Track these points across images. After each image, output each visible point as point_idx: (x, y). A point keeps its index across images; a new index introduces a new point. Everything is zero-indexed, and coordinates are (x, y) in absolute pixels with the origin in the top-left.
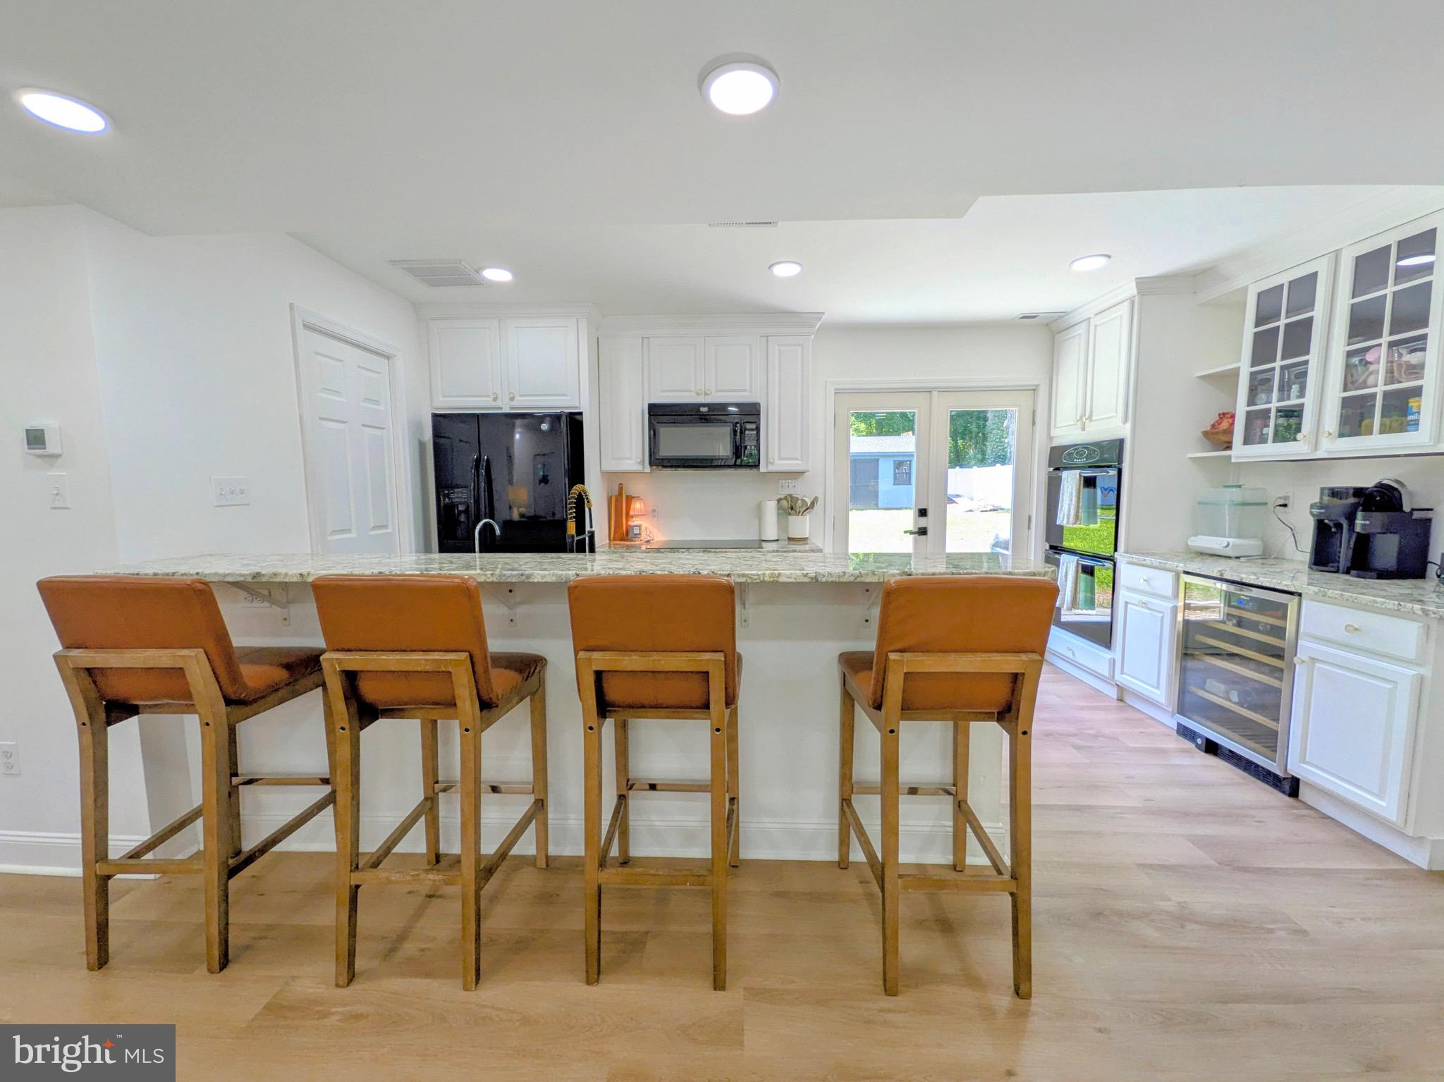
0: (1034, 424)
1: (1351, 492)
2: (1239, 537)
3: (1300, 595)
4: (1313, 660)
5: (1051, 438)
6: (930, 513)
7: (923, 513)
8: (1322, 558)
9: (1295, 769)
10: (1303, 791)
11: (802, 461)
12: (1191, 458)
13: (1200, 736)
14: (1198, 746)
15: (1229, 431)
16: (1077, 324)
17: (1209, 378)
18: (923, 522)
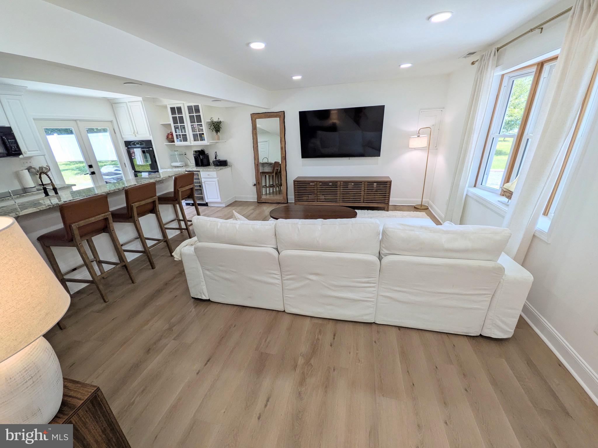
0: (115, 133)
1: (198, 151)
2: (181, 162)
3: (199, 171)
4: (205, 182)
5: (123, 138)
6: (93, 166)
7: (90, 166)
8: (197, 165)
9: (207, 201)
10: (209, 204)
11: (40, 151)
12: (165, 145)
13: (191, 203)
14: (191, 206)
15: (173, 138)
16: (122, 103)
17: (164, 125)
18: (92, 170)
